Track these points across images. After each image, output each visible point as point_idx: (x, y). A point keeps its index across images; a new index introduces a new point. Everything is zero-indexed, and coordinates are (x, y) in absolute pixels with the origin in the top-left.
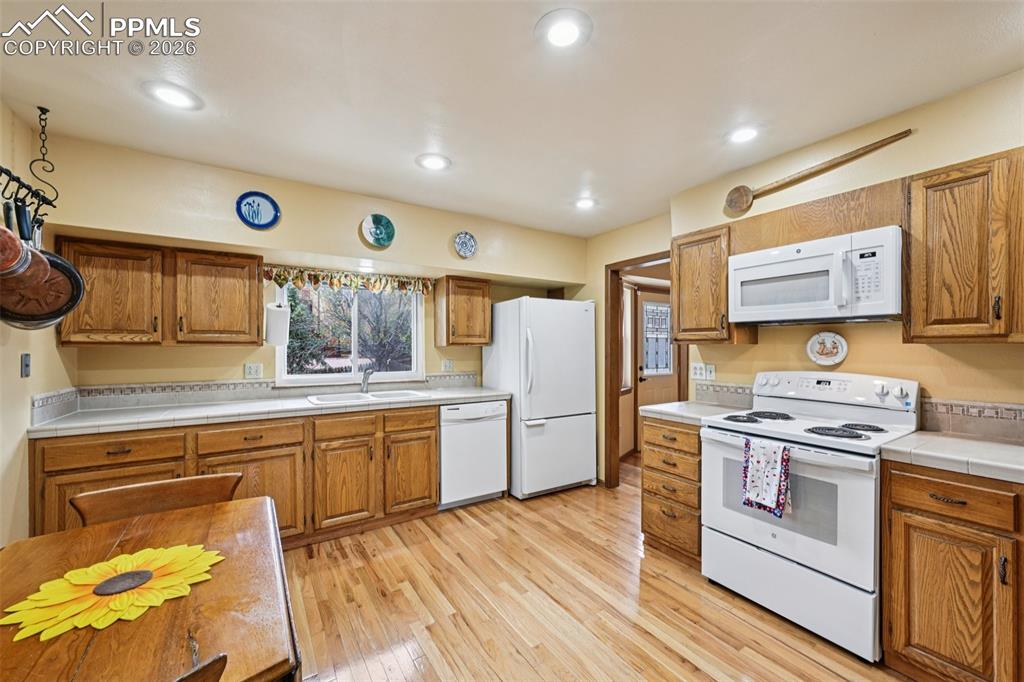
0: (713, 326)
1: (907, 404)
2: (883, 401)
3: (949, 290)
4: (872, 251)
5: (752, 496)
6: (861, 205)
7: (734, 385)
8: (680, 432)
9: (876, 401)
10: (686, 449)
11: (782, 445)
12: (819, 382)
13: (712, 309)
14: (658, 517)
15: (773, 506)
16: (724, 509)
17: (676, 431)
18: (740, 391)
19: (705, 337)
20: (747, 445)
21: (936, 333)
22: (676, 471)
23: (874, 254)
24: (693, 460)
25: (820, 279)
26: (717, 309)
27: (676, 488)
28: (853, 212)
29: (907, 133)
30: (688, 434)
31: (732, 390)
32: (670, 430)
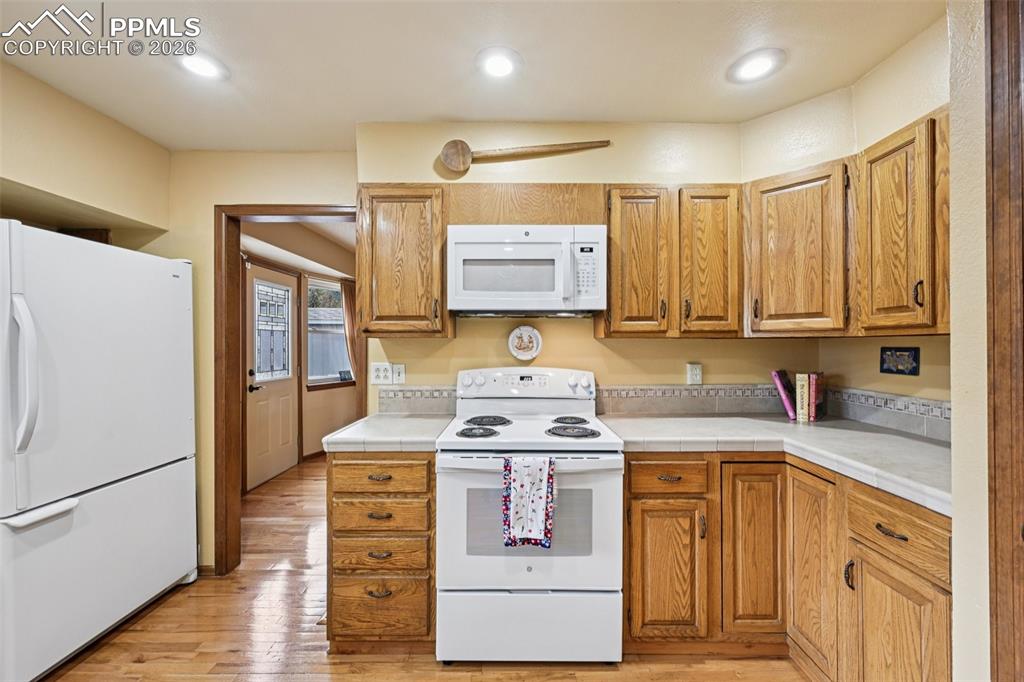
0: (423, 314)
1: (591, 393)
2: (575, 392)
3: (636, 290)
4: (590, 246)
5: (517, 533)
6: (573, 200)
7: (429, 388)
8: (399, 466)
9: (569, 393)
10: (408, 488)
11: (546, 458)
12: (522, 378)
13: (421, 291)
14: (362, 604)
15: (541, 536)
16: (467, 557)
17: (391, 466)
18: (436, 394)
19: (412, 328)
20: (507, 467)
21: (628, 329)
22: (392, 524)
23: (591, 250)
24: (420, 503)
25: (548, 268)
26: (428, 292)
27: (392, 550)
28: (567, 205)
29: (605, 144)
30: (411, 466)
31: (427, 394)
32: (381, 466)
